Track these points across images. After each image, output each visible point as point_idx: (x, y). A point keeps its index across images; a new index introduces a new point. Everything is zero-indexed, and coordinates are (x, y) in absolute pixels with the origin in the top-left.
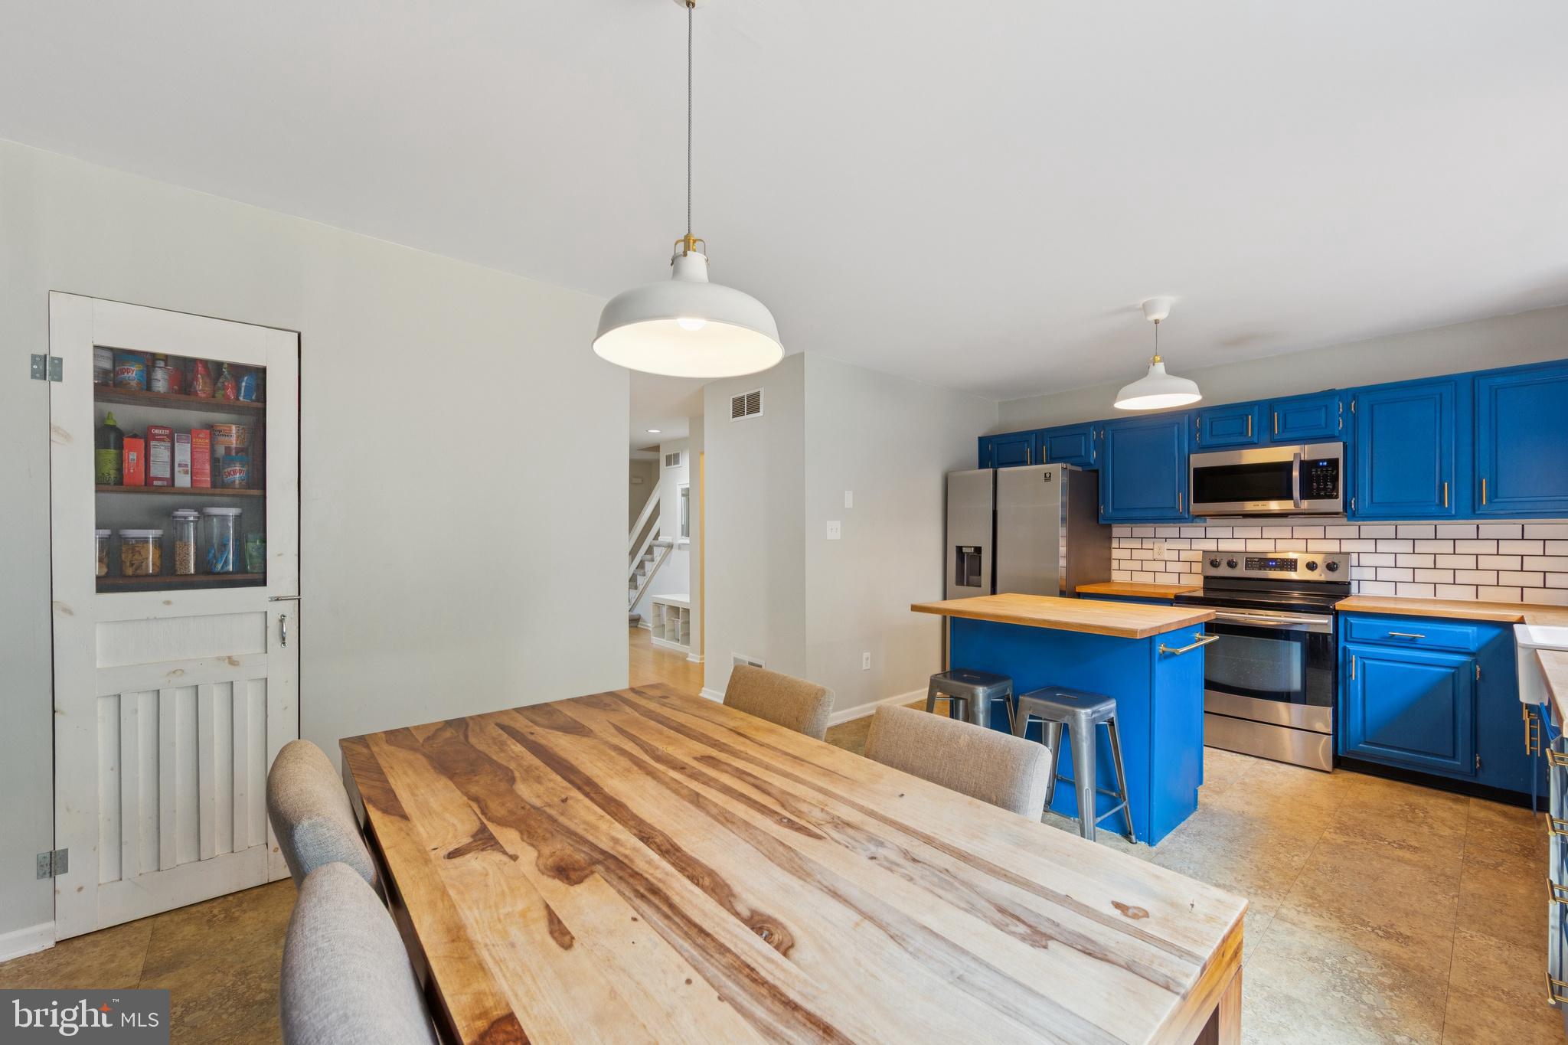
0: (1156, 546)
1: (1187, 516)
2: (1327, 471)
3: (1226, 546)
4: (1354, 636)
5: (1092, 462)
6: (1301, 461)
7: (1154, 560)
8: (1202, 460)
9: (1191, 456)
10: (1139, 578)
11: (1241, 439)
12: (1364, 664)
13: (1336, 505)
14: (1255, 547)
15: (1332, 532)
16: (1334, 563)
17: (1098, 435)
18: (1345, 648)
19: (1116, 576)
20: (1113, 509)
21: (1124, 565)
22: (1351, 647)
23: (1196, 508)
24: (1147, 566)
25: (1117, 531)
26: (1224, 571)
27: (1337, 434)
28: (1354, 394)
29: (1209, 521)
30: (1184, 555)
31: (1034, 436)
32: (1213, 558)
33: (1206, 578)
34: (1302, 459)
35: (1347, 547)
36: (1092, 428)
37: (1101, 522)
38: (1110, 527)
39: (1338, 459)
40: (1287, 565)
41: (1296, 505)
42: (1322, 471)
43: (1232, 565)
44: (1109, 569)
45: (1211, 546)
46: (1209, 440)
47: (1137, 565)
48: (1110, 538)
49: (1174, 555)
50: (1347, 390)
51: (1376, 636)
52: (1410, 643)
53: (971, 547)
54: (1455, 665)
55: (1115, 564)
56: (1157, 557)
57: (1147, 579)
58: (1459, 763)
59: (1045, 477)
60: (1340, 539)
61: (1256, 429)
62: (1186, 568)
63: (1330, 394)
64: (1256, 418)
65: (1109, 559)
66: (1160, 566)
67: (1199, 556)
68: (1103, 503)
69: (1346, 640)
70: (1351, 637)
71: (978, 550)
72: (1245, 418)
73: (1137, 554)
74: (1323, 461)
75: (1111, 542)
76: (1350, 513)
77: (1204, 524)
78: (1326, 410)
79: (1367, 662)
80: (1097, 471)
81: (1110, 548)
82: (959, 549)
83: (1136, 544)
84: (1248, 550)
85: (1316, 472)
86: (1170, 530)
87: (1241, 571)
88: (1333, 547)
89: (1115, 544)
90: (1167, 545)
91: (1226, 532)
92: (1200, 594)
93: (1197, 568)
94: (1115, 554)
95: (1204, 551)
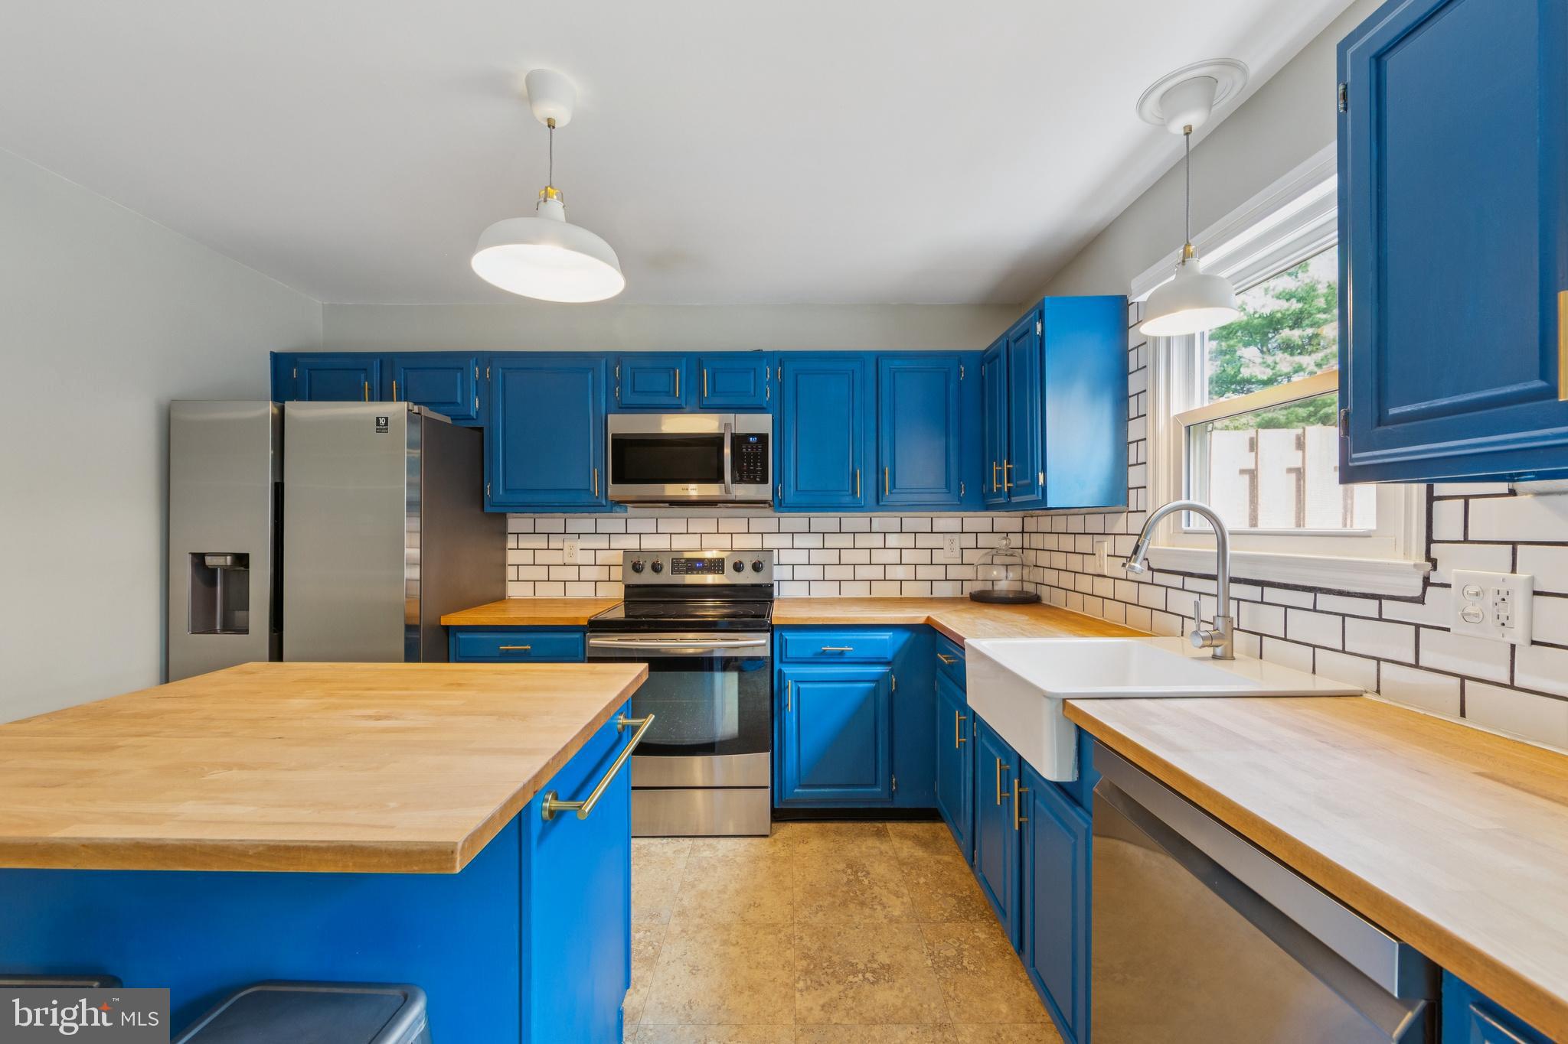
0: (566, 544)
1: (604, 502)
2: (757, 448)
3: (651, 543)
4: (789, 655)
5: (473, 414)
6: (732, 434)
7: (565, 565)
8: (623, 424)
9: (609, 416)
10: (546, 591)
11: (665, 400)
12: (799, 688)
13: (764, 491)
14: (679, 543)
15: (757, 525)
16: (760, 563)
17: (482, 373)
18: (780, 671)
19: (514, 590)
20: (505, 489)
21: (526, 573)
22: (788, 670)
23: (616, 491)
24: (557, 573)
25: (515, 523)
26: (648, 577)
27: (765, 405)
28: (782, 359)
29: (631, 510)
30: (602, 557)
31: (376, 364)
32: (635, 560)
33: (627, 587)
34: (733, 432)
35: (770, 542)
36: (472, 362)
37: (488, 509)
38: (502, 518)
39: (767, 435)
40: (715, 566)
41: (727, 491)
42: (752, 448)
43: (656, 568)
44: (503, 580)
45: (632, 543)
46: (630, 399)
47: (540, 573)
48: (504, 534)
49: (588, 558)
50: (774, 353)
51: (808, 653)
52: (838, 659)
53: (225, 555)
54: (876, 678)
55: (511, 573)
56: (568, 561)
57: (554, 591)
58: (880, 790)
59: (378, 423)
60: (762, 534)
61: (684, 387)
62: (603, 573)
63: (758, 355)
64: (684, 375)
65: (503, 566)
66: (571, 573)
67: (617, 557)
68: (491, 480)
69: (781, 661)
70: (786, 657)
71: (242, 560)
72: (672, 373)
73: (542, 557)
74: (753, 435)
75: (505, 540)
76: (778, 504)
77: (625, 515)
78: (755, 372)
79: (802, 686)
80: (481, 429)
81: (504, 549)
82: (199, 559)
83: (540, 542)
84: (674, 547)
85: (747, 449)
86: (584, 523)
87: (666, 577)
88: (754, 542)
89: (511, 543)
90: (580, 544)
91: (648, 526)
92: (619, 614)
93: (617, 573)
94: (512, 557)
95: (626, 551)
